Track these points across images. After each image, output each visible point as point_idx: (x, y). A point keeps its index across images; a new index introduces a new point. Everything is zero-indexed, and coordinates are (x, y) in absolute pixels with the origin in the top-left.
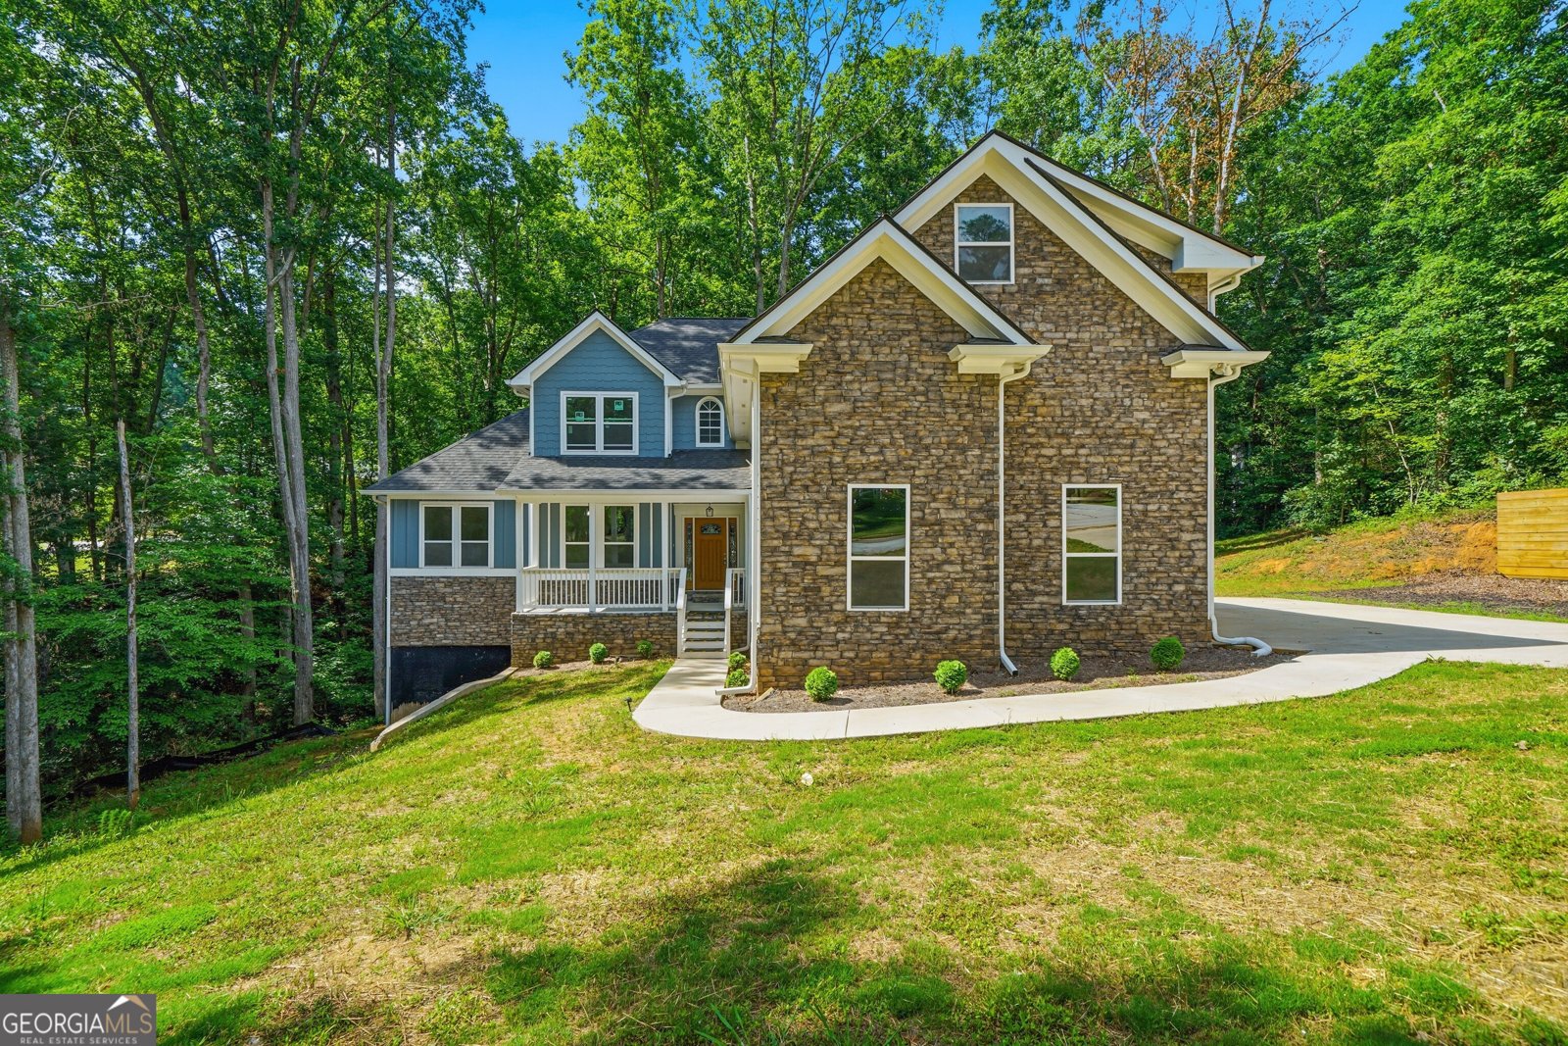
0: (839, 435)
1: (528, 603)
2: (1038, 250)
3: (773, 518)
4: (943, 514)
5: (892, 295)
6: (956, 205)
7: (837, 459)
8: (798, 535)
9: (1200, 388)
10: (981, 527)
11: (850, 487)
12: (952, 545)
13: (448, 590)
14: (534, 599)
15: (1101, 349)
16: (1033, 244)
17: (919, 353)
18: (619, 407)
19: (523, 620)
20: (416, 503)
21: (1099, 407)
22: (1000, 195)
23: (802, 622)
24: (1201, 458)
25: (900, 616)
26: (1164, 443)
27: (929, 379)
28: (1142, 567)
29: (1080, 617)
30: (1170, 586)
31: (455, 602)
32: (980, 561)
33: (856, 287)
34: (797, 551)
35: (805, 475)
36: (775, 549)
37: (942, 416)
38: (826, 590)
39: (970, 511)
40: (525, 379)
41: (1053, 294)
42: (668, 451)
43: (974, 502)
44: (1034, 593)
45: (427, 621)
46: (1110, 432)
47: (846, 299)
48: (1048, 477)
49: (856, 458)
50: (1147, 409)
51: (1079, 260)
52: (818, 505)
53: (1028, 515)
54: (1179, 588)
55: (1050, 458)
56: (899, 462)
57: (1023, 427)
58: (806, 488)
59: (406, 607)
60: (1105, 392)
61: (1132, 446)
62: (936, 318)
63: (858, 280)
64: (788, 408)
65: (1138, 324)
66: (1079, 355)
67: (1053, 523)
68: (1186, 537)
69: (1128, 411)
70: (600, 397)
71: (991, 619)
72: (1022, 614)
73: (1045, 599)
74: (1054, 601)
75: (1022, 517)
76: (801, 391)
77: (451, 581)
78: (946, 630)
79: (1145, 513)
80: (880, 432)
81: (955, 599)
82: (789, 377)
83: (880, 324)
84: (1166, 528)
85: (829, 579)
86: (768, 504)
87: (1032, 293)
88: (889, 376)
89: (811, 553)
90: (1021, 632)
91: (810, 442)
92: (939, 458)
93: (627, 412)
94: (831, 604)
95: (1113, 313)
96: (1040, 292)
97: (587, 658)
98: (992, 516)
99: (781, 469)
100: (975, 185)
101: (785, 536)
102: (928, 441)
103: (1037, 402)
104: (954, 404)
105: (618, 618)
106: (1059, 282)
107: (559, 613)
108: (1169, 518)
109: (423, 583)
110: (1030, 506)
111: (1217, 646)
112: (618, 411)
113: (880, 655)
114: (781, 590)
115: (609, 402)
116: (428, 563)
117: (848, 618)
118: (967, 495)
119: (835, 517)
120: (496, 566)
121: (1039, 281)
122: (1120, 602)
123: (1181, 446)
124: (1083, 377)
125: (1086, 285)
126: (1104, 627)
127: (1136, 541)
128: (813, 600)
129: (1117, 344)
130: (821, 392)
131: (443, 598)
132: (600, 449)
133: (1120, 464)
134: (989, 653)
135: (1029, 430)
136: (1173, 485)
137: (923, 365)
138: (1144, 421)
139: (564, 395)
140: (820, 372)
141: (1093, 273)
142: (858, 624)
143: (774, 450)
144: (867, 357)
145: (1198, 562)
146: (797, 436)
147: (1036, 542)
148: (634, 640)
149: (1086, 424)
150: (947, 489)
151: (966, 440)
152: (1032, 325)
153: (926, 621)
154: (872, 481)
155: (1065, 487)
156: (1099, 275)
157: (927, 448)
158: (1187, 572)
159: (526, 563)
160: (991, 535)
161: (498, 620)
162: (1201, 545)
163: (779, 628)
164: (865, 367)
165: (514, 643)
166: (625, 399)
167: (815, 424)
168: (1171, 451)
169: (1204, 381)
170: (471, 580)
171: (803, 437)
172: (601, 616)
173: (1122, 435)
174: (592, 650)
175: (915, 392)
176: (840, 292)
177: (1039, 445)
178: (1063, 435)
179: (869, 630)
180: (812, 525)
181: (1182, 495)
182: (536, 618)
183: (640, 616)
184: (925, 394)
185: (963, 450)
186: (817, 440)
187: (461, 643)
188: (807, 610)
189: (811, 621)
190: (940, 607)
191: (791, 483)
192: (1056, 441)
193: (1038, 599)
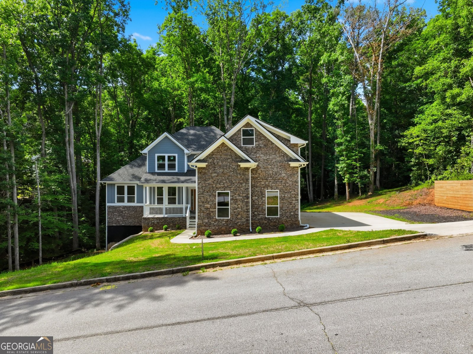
0: (215, 181)
1: (147, 214)
2: (260, 139)
3: (200, 199)
4: (237, 198)
5: (226, 150)
6: (242, 129)
7: (214, 186)
8: (206, 202)
9: (297, 169)
10: (245, 200)
11: (217, 192)
12: (239, 204)
13: (123, 210)
14: (148, 213)
15: (274, 160)
16: (259, 137)
17: (232, 163)
18: (172, 158)
19: (145, 219)
20: (114, 184)
21: (274, 173)
22: (251, 126)
23: (207, 221)
24: (297, 184)
25: (228, 220)
26: (289, 181)
27: (234, 168)
28: (284, 209)
29: (270, 220)
30: (290, 213)
31: (126, 213)
32: (245, 208)
33: (218, 149)
34: (205, 206)
35: (207, 189)
36: (201, 205)
37: (237, 176)
38: (212, 214)
39: (243, 197)
40: (146, 151)
41: (263, 148)
42: (186, 171)
43: (244, 195)
44: (259, 215)
45: (118, 219)
46: (277, 179)
47: (216, 151)
48: (263, 189)
49: (218, 186)
50: (285, 173)
51: (269, 141)
52: (210, 196)
53: (258, 197)
54: (292, 213)
55: (263, 185)
56: (228, 186)
57: (257, 178)
58: (207, 192)
59: (111, 214)
60: (275, 170)
61: (281, 182)
62: (236, 155)
63: (218, 147)
64: (203, 175)
65: (283, 154)
66: (269, 161)
67: (264, 199)
68: (294, 202)
69: (281, 174)
70: (166, 155)
71: (248, 220)
72: (257, 219)
73: (262, 216)
74: (264, 216)
75: (257, 198)
76: (206, 171)
77: (124, 207)
78: (238, 223)
79: (284, 197)
80: (223, 180)
81: (240, 216)
82: (204, 168)
83: (223, 157)
84: (289, 200)
85: (212, 212)
86: (199, 196)
87: (258, 148)
88: (225, 168)
89: (209, 206)
90: (256, 223)
91: (208, 182)
92: (236, 186)
93: (174, 159)
94: (213, 217)
95: (277, 152)
96: (261, 148)
97: (163, 229)
98: (248, 198)
99: (202, 188)
100: (246, 124)
101: (203, 202)
102: (234, 182)
103: (260, 172)
104: (240, 174)
105: (171, 218)
106: (265, 145)
107: (155, 217)
108: (290, 198)
109: (116, 208)
110: (258, 195)
111: (300, 226)
112: (172, 159)
113: (223, 228)
114: (202, 214)
115: (169, 157)
116: (118, 202)
117: (216, 220)
118: (243, 193)
119: (213, 198)
120: (137, 203)
121: (260, 145)
122: (279, 216)
123: (292, 182)
124: (270, 166)
125: (271, 146)
126: (275, 222)
127: (282, 203)
128: (209, 216)
129: (278, 159)
130: (211, 171)
131: (122, 212)
132: (166, 170)
133: (279, 186)
134: (247, 228)
135: (259, 178)
136: (291, 190)
137: (233, 165)
138: (284, 176)
139: (156, 155)
140: (210, 167)
141: (273, 143)
142: (219, 221)
143: (201, 184)
144: (221, 164)
145: (296, 207)
146: (205, 181)
147: (260, 203)
148: (175, 224)
149: (271, 177)
150: (238, 192)
151: (242, 181)
152: (259, 155)
153: (233, 221)
154: (222, 190)
155: (266, 191)
156: (274, 144)
157: (234, 183)
158: (294, 210)
159: (146, 203)
160: (248, 202)
161: (138, 218)
162: (297, 204)
163: (202, 222)
164: (220, 166)
165: (143, 225)
166: (174, 156)
167: (209, 178)
168: (290, 183)
169: (298, 167)
170: (130, 207)
171: (207, 181)
172: (166, 218)
173: (280, 179)
174: (164, 227)
175: (231, 171)
176: (215, 150)
177: (261, 182)
178: (266, 179)
179: (221, 223)
180: (209, 200)
181: (293, 193)
182: (149, 218)
183: (177, 218)
184: (233, 171)
185: (241, 184)
186: (210, 182)
187: (127, 225)
188: (208, 218)
189: (208, 221)
190: (237, 218)
191: (204, 191)
192: (264, 181)
193: (261, 216)
